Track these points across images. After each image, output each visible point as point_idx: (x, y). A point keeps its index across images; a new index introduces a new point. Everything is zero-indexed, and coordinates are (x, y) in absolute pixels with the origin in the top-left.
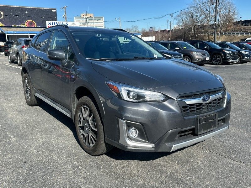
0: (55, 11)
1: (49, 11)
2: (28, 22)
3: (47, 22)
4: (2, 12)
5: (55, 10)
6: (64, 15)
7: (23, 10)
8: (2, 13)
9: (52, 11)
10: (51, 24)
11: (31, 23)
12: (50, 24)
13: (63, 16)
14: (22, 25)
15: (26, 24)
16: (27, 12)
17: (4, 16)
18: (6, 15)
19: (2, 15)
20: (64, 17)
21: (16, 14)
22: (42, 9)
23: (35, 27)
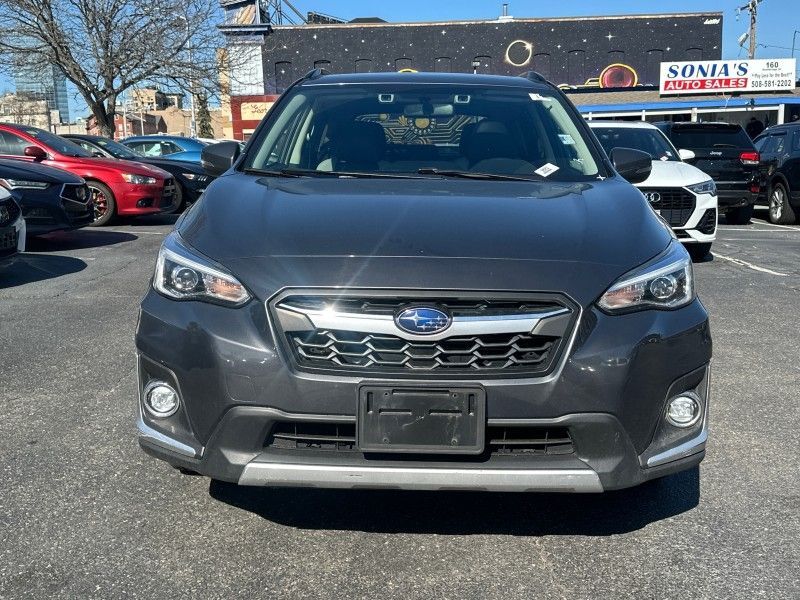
0: (715, 21)
1: (694, 23)
2: (609, 72)
3: (665, 67)
4: (530, 42)
5: (717, 18)
6: (744, 36)
7: (600, 27)
8: (529, 46)
9: (707, 22)
10: (680, 71)
11: (619, 75)
12: (676, 73)
13: (742, 38)
14: (589, 84)
15: (603, 78)
16: (610, 37)
17: (534, 55)
18: (542, 50)
19: (528, 52)
20: (744, 41)
21: (573, 45)
22: (666, 19)
23: (631, 89)
